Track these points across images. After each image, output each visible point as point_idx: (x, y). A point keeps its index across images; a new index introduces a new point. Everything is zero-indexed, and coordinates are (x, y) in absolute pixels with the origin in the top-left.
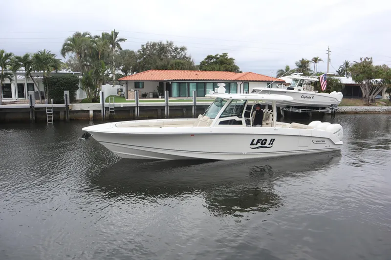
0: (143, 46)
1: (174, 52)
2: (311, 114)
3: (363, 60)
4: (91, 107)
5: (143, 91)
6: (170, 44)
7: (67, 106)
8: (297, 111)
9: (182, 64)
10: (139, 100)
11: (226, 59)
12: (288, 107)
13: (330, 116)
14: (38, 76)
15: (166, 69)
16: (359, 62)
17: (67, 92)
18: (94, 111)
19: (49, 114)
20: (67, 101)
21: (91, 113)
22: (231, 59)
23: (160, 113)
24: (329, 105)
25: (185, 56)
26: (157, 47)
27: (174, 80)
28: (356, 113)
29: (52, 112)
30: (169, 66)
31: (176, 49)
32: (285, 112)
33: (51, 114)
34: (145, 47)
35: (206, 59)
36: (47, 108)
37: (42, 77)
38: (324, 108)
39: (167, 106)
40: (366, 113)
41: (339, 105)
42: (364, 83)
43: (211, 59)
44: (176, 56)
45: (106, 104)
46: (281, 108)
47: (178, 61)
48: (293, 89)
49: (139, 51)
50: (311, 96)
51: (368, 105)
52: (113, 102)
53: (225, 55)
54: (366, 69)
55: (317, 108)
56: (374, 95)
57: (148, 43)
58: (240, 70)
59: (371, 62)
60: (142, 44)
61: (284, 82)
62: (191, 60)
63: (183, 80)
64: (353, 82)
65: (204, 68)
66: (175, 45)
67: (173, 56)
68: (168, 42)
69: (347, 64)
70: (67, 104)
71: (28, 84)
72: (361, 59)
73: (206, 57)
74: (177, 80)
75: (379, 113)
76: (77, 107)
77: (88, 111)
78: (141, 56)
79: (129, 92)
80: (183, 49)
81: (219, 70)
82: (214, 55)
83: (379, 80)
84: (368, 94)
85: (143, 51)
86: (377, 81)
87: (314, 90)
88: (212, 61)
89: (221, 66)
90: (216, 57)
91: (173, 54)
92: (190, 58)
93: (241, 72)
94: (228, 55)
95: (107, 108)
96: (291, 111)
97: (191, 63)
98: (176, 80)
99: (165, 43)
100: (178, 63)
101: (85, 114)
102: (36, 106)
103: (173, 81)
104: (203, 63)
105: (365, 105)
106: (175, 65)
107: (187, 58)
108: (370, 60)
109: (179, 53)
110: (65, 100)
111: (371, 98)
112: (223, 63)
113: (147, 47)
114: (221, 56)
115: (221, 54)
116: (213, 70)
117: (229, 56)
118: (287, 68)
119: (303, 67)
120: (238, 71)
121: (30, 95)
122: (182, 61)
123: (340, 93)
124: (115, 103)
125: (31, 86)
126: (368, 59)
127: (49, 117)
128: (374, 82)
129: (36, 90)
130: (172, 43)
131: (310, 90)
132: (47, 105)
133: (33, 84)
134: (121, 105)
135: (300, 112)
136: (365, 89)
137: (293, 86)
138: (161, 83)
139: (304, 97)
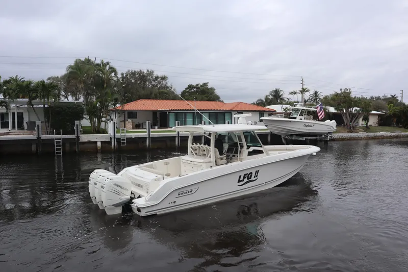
0: (123, 74)
1: (154, 81)
3: (343, 91)
5: (137, 121)
6: (150, 73)
7: (78, 137)
8: (301, 138)
9: (166, 93)
10: (151, 130)
11: (208, 89)
12: (291, 135)
13: (323, 142)
14: (39, 105)
15: (149, 99)
16: (339, 92)
17: (77, 122)
18: (102, 142)
19: (57, 146)
20: (77, 131)
21: (99, 144)
22: (211, 89)
23: (169, 143)
24: (326, 133)
25: (165, 85)
26: (137, 76)
27: (172, 110)
28: (343, 139)
29: (61, 144)
30: (153, 95)
31: (157, 78)
32: (286, 139)
33: (59, 146)
34: (125, 75)
35: (186, 89)
36: (56, 139)
37: (42, 106)
38: (321, 135)
39: (178, 136)
41: (334, 133)
42: (345, 111)
43: (191, 89)
44: (157, 85)
45: (118, 135)
46: (283, 136)
47: (161, 90)
48: (295, 118)
49: (119, 80)
50: (312, 125)
51: (351, 132)
52: (124, 133)
53: (205, 84)
54: (347, 99)
55: (315, 135)
56: (354, 122)
57: (129, 71)
58: (221, 100)
59: (350, 93)
60: (122, 72)
61: (275, 111)
62: (172, 90)
63: (180, 110)
64: (336, 111)
65: (186, 98)
66: (156, 74)
67: (153, 85)
68: (148, 71)
69: (316, 94)
70: (77, 135)
71: (17, 113)
72: (341, 90)
73: (187, 87)
74: (175, 110)
75: (361, 139)
76: (85, 138)
77: (96, 142)
79: (127, 122)
80: (164, 78)
81: (202, 100)
82: (195, 85)
83: (358, 109)
84: (349, 121)
85: (123, 80)
86: (356, 110)
87: (313, 119)
88: (193, 90)
89: (204, 96)
90: (196, 86)
91: (153, 83)
92: (171, 88)
93: (222, 102)
94: (208, 84)
95: (118, 139)
96: (294, 139)
97: (173, 93)
98: (173, 110)
99: (145, 72)
100: (162, 92)
101: (93, 145)
102: (44, 137)
103: (170, 111)
104: (183, 93)
105: (348, 132)
106: (158, 95)
107: (167, 87)
109: (159, 82)
110: (76, 130)
111: (352, 126)
112: (203, 92)
113: (127, 76)
114: (201, 86)
115: (202, 84)
116: (195, 99)
117: (210, 86)
118: (267, 99)
119: (276, 97)
120: (220, 101)
121: (36, 126)
122: (165, 91)
123: (334, 121)
124: (127, 134)
125: (20, 116)
126: (347, 90)
127: (57, 150)
128: (353, 111)
129: (26, 119)
130: (153, 72)
131: (310, 119)
132: (55, 136)
133: (22, 113)
134: (133, 135)
135: (304, 140)
136: (346, 117)
137: (294, 116)
138: (155, 113)
139: (306, 126)
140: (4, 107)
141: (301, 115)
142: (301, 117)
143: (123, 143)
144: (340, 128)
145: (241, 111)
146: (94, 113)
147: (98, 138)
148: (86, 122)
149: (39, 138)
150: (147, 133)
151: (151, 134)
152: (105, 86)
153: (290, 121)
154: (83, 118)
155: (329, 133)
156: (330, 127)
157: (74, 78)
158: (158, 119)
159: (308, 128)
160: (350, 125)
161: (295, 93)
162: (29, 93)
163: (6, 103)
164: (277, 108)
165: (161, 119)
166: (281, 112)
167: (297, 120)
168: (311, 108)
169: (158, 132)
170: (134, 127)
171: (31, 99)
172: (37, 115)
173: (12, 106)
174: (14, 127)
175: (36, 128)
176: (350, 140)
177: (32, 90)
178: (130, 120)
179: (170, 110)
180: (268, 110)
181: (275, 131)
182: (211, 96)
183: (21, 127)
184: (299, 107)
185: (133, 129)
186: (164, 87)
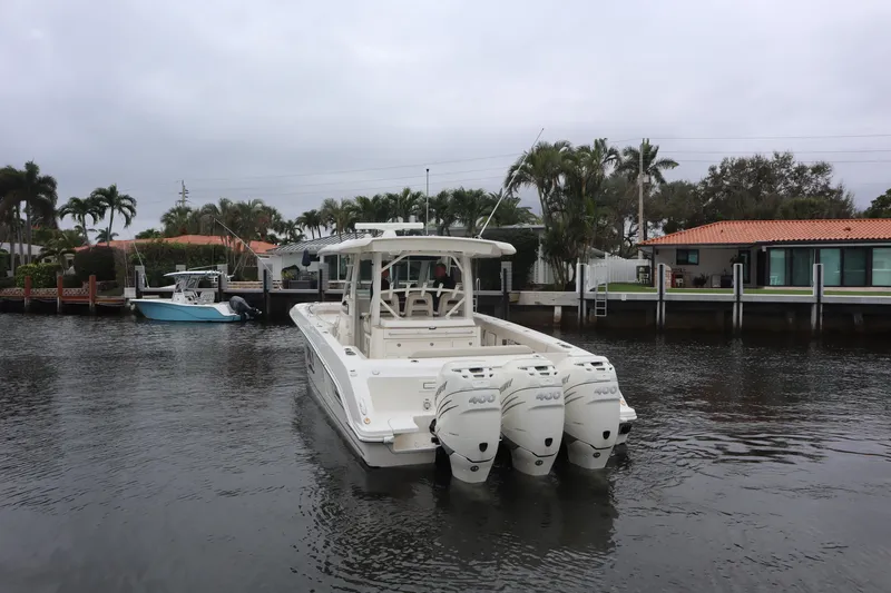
0: (713, 169)
1: (795, 178)
4: (558, 300)
5: (697, 271)
6: (784, 161)
7: (506, 295)
9: (814, 206)
17: (507, 265)
18: (564, 308)
20: (505, 285)
21: (558, 311)
25: (826, 186)
26: (749, 170)
27: (773, 243)
31: (801, 170)
34: (718, 171)
39: (738, 302)
44: (800, 188)
45: (589, 294)
49: (704, 183)
57: (725, 160)
62: (844, 197)
66: (797, 161)
67: (790, 189)
68: (777, 156)
70: (505, 289)
74: (784, 242)
76: (530, 298)
77: (552, 308)
78: (710, 192)
80: (820, 169)
85: (714, 182)
91: (792, 183)
92: (841, 192)
95: (590, 302)
98: (778, 242)
99: (770, 157)
101: (545, 312)
104: (879, 204)
107: (832, 192)
109: (808, 181)
110: (503, 283)
113: (723, 171)
124: (610, 293)
130: (789, 158)
134: (623, 295)
143: (600, 312)
151: (666, 293)
152: (584, 189)
179: (769, 243)
186: (822, 193)
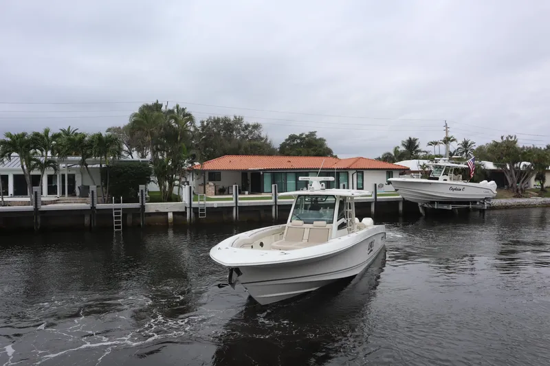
0: (203, 122)
1: (243, 130)
2: (457, 211)
3: (505, 139)
5: (220, 184)
6: (239, 120)
7: (143, 207)
8: (445, 207)
9: (259, 147)
10: (239, 196)
11: (315, 139)
12: (432, 203)
13: (478, 213)
14: (95, 164)
15: (237, 154)
16: (499, 140)
17: (142, 187)
18: (174, 213)
19: (116, 218)
20: (142, 199)
21: (170, 216)
22: (320, 139)
23: (263, 214)
24: (481, 199)
25: (259, 136)
26: (221, 124)
27: (267, 169)
28: (507, 207)
29: (121, 215)
30: (242, 150)
31: (247, 126)
32: (425, 209)
33: (119, 218)
34: (205, 123)
35: (287, 140)
36: (115, 209)
37: (99, 166)
38: (474, 202)
40: (519, 207)
41: (493, 198)
42: (508, 168)
43: (293, 141)
44: (247, 136)
45: (195, 204)
46: (420, 204)
47: (253, 143)
48: (437, 179)
50: (461, 188)
51: (519, 197)
52: (203, 200)
53: (312, 134)
54: (511, 150)
55: (466, 202)
56: (523, 182)
57: (210, 118)
58: (334, 154)
59: (515, 142)
60: (201, 119)
61: (408, 169)
62: (268, 141)
63: (279, 169)
64: (495, 168)
65: (287, 152)
66: (245, 122)
67: (243, 136)
68: (235, 117)
69: (466, 144)
70: (142, 203)
72: (502, 138)
73: (287, 138)
74: (271, 169)
75: (534, 206)
76: (152, 207)
77: (166, 213)
78: (200, 136)
79: (207, 186)
80: (256, 127)
81: (308, 155)
82: (298, 135)
83: (528, 164)
84: (516, 181)
85: (203, 130)
86: (525, 165)
87: (463, 179)
88: (295, 142)
89: (310, 150)
90: (300, 137)
91: (242, 133)
92: (267, 139)
93: (336, 157)
94: (316, 134)
95: (196, 209)
96: (436, 207)
97: (269, 146)
98: (269, 169)
99: (232, 119)
100: (254, 145)
101: (162, 217)
102: (99, 206)
104: (283, 146)
105: (514, 197)
106: (249, 149)
107: (262, 139)
108: (513, 139)
109: (251, 132)
110: (140, 198)
111: (519, 188)
112: (310, 146)
113: (208, 124)
114: (307, 136)
115: (307, 134)
116: (299, 154)
117: (318, 136)
118: (396, 151)
119: (411, 149)
120: (332, 156)
121: (91, 192)
122: (259, 143)
123: (493, 182)
124: (207, 202)
125: (72, 179)
126: (511, 138)
127: (116, 223)
128: (521, 167)
129: (78, 183)
130: (242, 119)
131: (458, 180)
132: (113, 205)
133: (74, 175)
134: (215, 204)
135: (451, 208)
136: (511, 176)
137: (436, 175)
138: (244, 173)
139: (453, 190)
140: (52, 168)
141: (446, 173)
142: (445, 177)
143: (202, 215)
144: (503, 192)
145: (361, 169)
146: (164, 174)
147: (169, 208)
148: (153, 187)
149: (93, 207)
150: (234, 201)
151: (239, 201)
152: (179, 138)
153: (430, 183)
154: (149, 181)
155: (486, 198)
156: (487, 191)
157: (140, 129)
158: (249, 182)
159: (455, 192)
160: (517, 186)
161: (436, 143)
162: (82, 149)
163: (54, 162)
164: (412, 164)
165: (252, 181)
166: (417, 170)
167: (441, 181)
168: (459, 164)
169: (248, 200)
170: (217, 192)
171: (85, 156)
172: (92, 178)
173: (62, 166)
174: (63, 193)
175: (90, 195)
176: (518, 208)
177: (86, 146)
178: (211, 183)
179: (264, 170)
180: (398, 167)
181: (409, 197)
182: (320, 149)
183: (72, 192)
184: (442, 163)
185: (216, 194)
186: (257, 138)
